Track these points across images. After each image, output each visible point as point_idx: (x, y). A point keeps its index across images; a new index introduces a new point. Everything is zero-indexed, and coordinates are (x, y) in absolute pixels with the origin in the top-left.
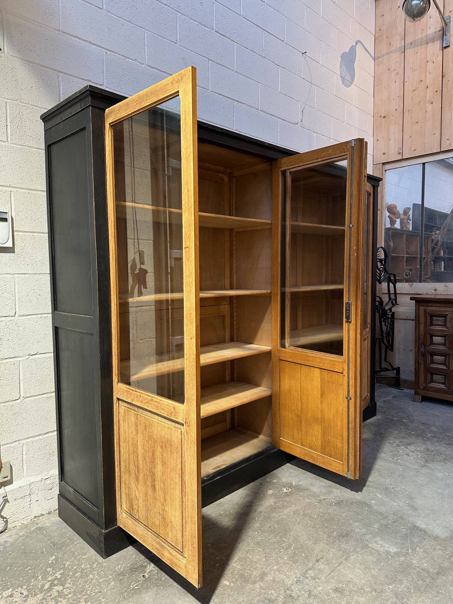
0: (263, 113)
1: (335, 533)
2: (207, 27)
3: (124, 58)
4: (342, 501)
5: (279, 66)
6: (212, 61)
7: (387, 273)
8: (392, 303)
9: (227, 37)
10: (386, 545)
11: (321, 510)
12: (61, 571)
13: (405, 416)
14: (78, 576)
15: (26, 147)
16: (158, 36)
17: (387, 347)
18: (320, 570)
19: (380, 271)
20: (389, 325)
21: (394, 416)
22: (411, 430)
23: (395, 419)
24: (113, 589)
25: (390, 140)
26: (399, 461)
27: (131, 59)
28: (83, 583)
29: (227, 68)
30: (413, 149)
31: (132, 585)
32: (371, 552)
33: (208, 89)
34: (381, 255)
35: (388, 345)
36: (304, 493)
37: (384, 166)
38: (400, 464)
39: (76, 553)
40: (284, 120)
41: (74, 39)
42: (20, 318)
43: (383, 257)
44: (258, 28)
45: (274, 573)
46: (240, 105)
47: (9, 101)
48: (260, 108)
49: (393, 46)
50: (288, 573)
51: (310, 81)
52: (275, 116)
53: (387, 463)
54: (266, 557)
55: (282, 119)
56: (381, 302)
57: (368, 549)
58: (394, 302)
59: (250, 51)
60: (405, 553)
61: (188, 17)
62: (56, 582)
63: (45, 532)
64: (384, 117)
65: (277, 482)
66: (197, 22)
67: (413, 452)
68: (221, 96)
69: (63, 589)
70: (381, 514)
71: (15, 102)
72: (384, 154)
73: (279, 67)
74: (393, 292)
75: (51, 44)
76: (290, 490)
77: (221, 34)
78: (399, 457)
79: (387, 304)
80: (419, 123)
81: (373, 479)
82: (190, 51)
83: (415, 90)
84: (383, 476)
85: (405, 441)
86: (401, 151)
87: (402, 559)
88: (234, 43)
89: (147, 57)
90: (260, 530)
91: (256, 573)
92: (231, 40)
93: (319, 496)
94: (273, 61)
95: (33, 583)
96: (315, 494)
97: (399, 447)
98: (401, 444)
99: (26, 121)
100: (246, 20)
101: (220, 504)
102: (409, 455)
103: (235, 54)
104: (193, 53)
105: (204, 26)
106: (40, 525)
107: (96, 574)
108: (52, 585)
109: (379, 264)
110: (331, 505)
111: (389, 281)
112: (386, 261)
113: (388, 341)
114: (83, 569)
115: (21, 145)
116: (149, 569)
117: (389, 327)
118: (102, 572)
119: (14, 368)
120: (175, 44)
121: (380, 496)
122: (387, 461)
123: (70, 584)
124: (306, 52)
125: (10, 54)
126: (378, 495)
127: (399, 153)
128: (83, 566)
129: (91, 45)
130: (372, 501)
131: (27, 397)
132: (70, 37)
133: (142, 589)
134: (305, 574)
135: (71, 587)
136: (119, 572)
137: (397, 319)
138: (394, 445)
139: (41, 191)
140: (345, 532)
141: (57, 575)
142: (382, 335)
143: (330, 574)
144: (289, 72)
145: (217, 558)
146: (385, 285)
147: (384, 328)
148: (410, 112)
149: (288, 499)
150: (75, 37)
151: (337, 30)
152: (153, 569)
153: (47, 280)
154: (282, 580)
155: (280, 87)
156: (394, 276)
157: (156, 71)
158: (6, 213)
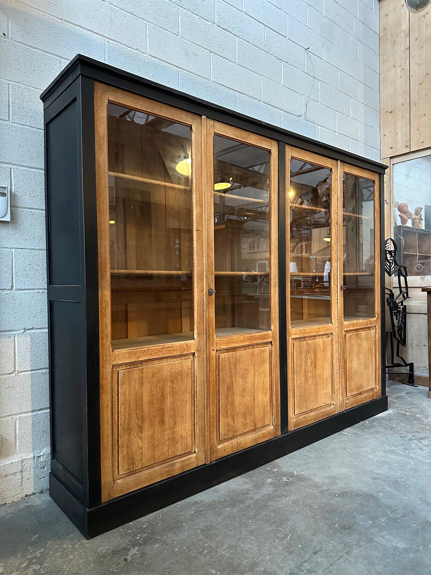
0: (266, 105)
1: (337, 525)
2: (208, 21)
3: (126, 47)
4: (346, 492)
5: (281, 60)
6: (214, 53)
7: (397, 265)
8: (403, 296)
9: (229, 31)
10: (394, 540)
11: (322, 501)
12: (41, 550)
13: (419, 412)
14: (58, 555)
15: (27, 127)
16: (160, 28)
17: (399, 342)
18: (317, 563)
19: (390, 263)
20: (401, 319)
21: (407, 411)
22: (425, 425)
23: (408, 414)
24: (91, 571)
25: (397, 134)
26: (411, 455)
27: (132, 48)
28: (62, 563)
29: (229, 60)
30: (421, 141)
31: (112, 568)
32: (377, 547)
33: (210, 79)
34: (391, 247)
35: (400, 340)
36: (305, 483)
37: (391, 160)
38: (412, 458)
39: (60, 532)
40: (288, 112)
42: (16, 292)
43: (392, 249)
44: (260, 24)
45: (266, 563)
46: (242, 96)
47: (11, 83)
48: (262, 100)
49: (397, 43)
50: (281, 564)
51: (314, 76)
52: (278, 108)
53: (398, 456)
54: (258, 546)
55: (285, 111)
56: (392, 295)
57: (373, 543)
58: (406, 296)
59: (252, 45)
60: (415, 549)
61: (190, 11)
62: (34, 561)
63: (33, 510)
64: (391, 112)
65: (277, 471)
66: (198, 16)
67: (427, 446)
68: (223, 87)
69: (40, 568)
70: (390, 507)
71: (17, 84)
72: (391, 148)
73: (282, 61)
74: (405, 286)
75: (54, 32)
76: (291, 479)
77: (223, 28)
78: (411, 451)
79: (397, 298)
80: (426, 115)
81: (382, 471)
82: (191, 43)
83: (421, 84)
84: (393, 468)
85: (419, 435)
86: (408, 144)
87: (412, 555)
88: (236, 37)
89: (148, 47)
90: (255, 518)
91: (246, 562)
92: (233, 34)
93: (321, 487)
94: (276, 56)
95: (11, 561)
96: (317, 484)
97: (411, 441)
98: (414, 438)
99: (28, 102)
100: (248, 16)
101: (215, 490)
102: (422, 449)
103: (237, 47)
104: (195, 45)
105: (205, 20)
106: (30, 504)
107: (77, 554)
108: (30, 563)
109: (388, 256)
110: (334, 496)
111: (399, 274)
112: (395, 253)
113: (400, 336)
114: (65, 549)
115: (22, 125)
116: (132, 552)
117: (400, 320)
118: (83, 553)
119: (9, 341)
120: (177, 36)
121: (389, 489)
122: (398, 455)
123: (48, 563)
124: (309, 48)
125: (13, 40)
126: (387, 488)
127: (407, 147)
128: (64, 546)
129: (93, 34)
130: (380, 494)
131: (22, 372)
132: (73, 26)
133: (121, 573)
134: (300, 567)
135: (49, 567)
136: (100, 554)
137: (409, 313)
138: (406, 439)
139: (41, 169)
140: (348, 524)
141: (37, 553)
142: (394, 329)
143: (328, 568)
144: (292, 67)
145: (206, 545)
146: (395, 279)
147: (396, 322)
148: (417, 105)
149: (287, 488)
150: (78, 26)
151: (341, 29)
152: (137, 552)
153: (44, 254)
154: (274, 571)
155: (282, 80)
156: (405, 268)
157: (157, 60)
158: (6, 188)
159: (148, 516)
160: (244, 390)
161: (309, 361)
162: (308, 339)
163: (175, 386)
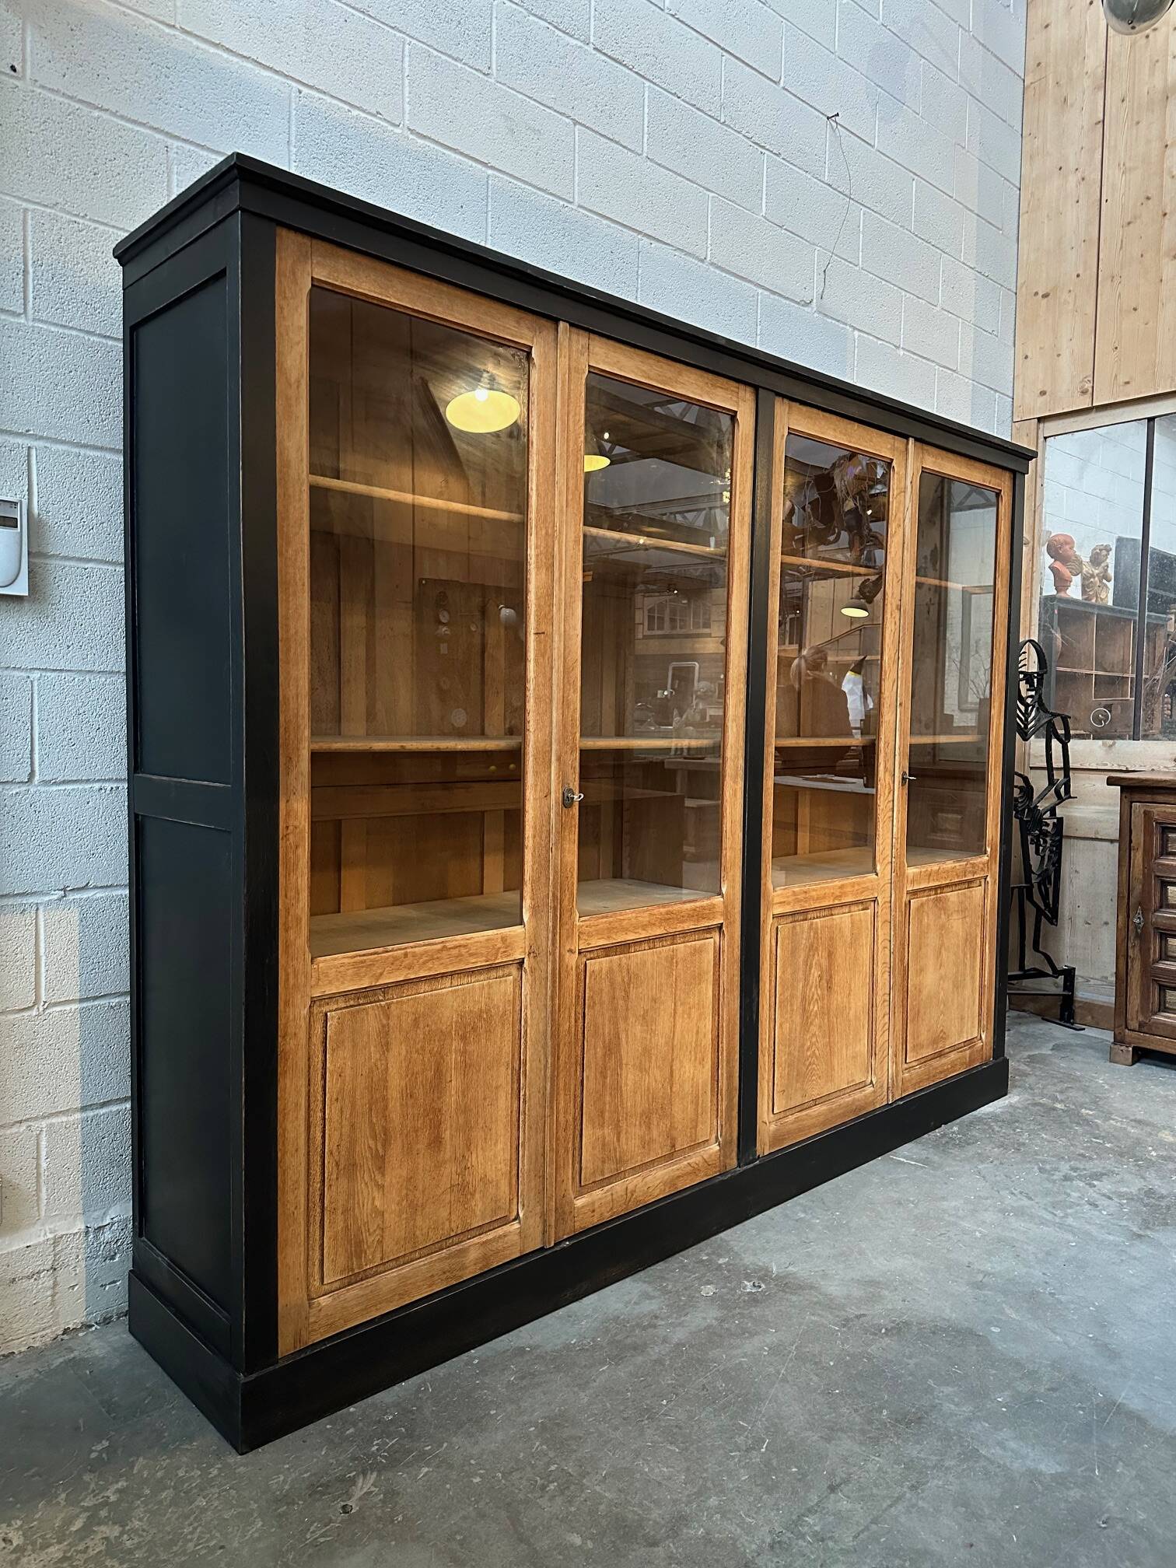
0: (718, 272)
1: (885, 1412)
2: (572, 36)
3: (347, 107)
4: (906, 1323)
5: (763, 147)
6: (584, 125)
7: (1046, 711)
8: (1057, 792)
9: (625, 65)
10: (1030, 1454)
11: (846, 1347)
12: (120, 1484)
13: (1087, 1100)
14: (166, 1498)
15: (74, 333)
16: (440, 55)
17: (1040, 913)
18: (838, 1514)
19: (1027, 706)
20: (1047, 853)
21: (1055, 1100)
22: (1103, 1137)
23: (1059, 1106)
24: (259, 1539)
25: (1059, 355)
26: (1070, 1221)
27: (364, 111)
28: (177, 1519)
29: (624, 147)
30: (1122, 379)
31: (312, 1533)
32: (987, 1473)
33: (571, 200)
34: (1030, 663)
35: (1043, 908)
36: (801, 1298)
37: (1041, 425)
38: (1071, 1230)
39: (166, 1434)
40: (774, 293)
41: (212, 50)
42: (43, 789)
43: (1033, 668)
44: (711, 44)
45: (710, 1518)
46: (656, 248)
47: (31, 206)
48: (708, 259)
49: (1072, 106)
50: (748, 1520)
51: (847, 192)
52: (750, 281)
53: (1036, 1224)
54: (688, 1469)
55: (769, 291)
56: (1028, 790)
57: (976, 1462)
58: (1064, 793)
59: (687, 105)
60: (1084, 1477)
61: (522, 6)
62: (103, 1513)
63: (88, 1372)
64: (1045, 296)
65: (728, 1264)
66: (546, 20)
67: (1110, 1198)
68: (605, 222)
69: (122, 1534)
70: (1018, 1364)
71: (49, 211)
72: (1043, 393)
73: (764, 151)
74: (1061, 765)
75: (150, 62)
76: (763, 1286)
77: (610, 57)
78: (1069, 1211)
79: (1042, 797)
80: (1139, 310)
81: (996, 1266)
82: (525, 98)
83: (1129, 223)
84: (1024, 1259)
85: (1087, 1167)
86: (1088, 386)
87: (1075, 1494)
88: (645, 81)
89: (407, 107)
90: (677, 1395)
91: (659, 1514)
92: (636, 73)
93: (842, 1307)
94: (750, 136)
95: (40, 1513)
96: (831, 1300)
97: (1069, 1183)
98: (1075, 1174)
99: (78, 263)
100: (679, 23)
101: (569, 1316)
102: (1097, 1206)
103: (646, 110)
104: (532, 102)
105: (564, 32)
106: (76, 1353)
107: (216, 1495)
108: (93, 1520)
109: (1023, 686)
110: (876, 1334)
111: (1050, 733)
112: (1042, 679)
113: (1045, 897)
114: (182, 1481)
115: (62, 326)
116: (362, 1488)
117: (1046, 858)
118: (233, 1492)
119: (23, 923)
120: (486, 78)
121: (1014, 1316)
122: (1036, 1220)
123: (140, 1520)
124: (838, 115)
125: (38, 84)
126: (1008, 1311)
127: (1084, 392)
128: (181, 1473)
129: (258, 70)
130: (993, 1329)
131: (56, 1004)
132: (203, 46)
133: (337, 1545)
134: (796, 1526)
135: (144, 1530)
136: (278, 1493)
137: (1070, 837)
138: (1055, 1177)
139: (112, 450)
140: (913, 1410)
141: (108, 1493)
142: (1028, 879)
143: (867, 1528)
144: (791, 166)
145: (553, 1468)
146: (1037, 745)
147: (1034, 860)
148: (1116, 281)
149: (756, 1312)
150: (217, 45)
151: (923, 60)
152: (373, 1489)
153: (118, 686)
154: (731, 1538)
155: (764, 205)
156: (1065, 719)
157: (432, 145)
158: (16, 504)
159: (396, 1388)
160: (647, 1051)
161: (815, 973)
162: (815, 914)
163: (470, 1048)
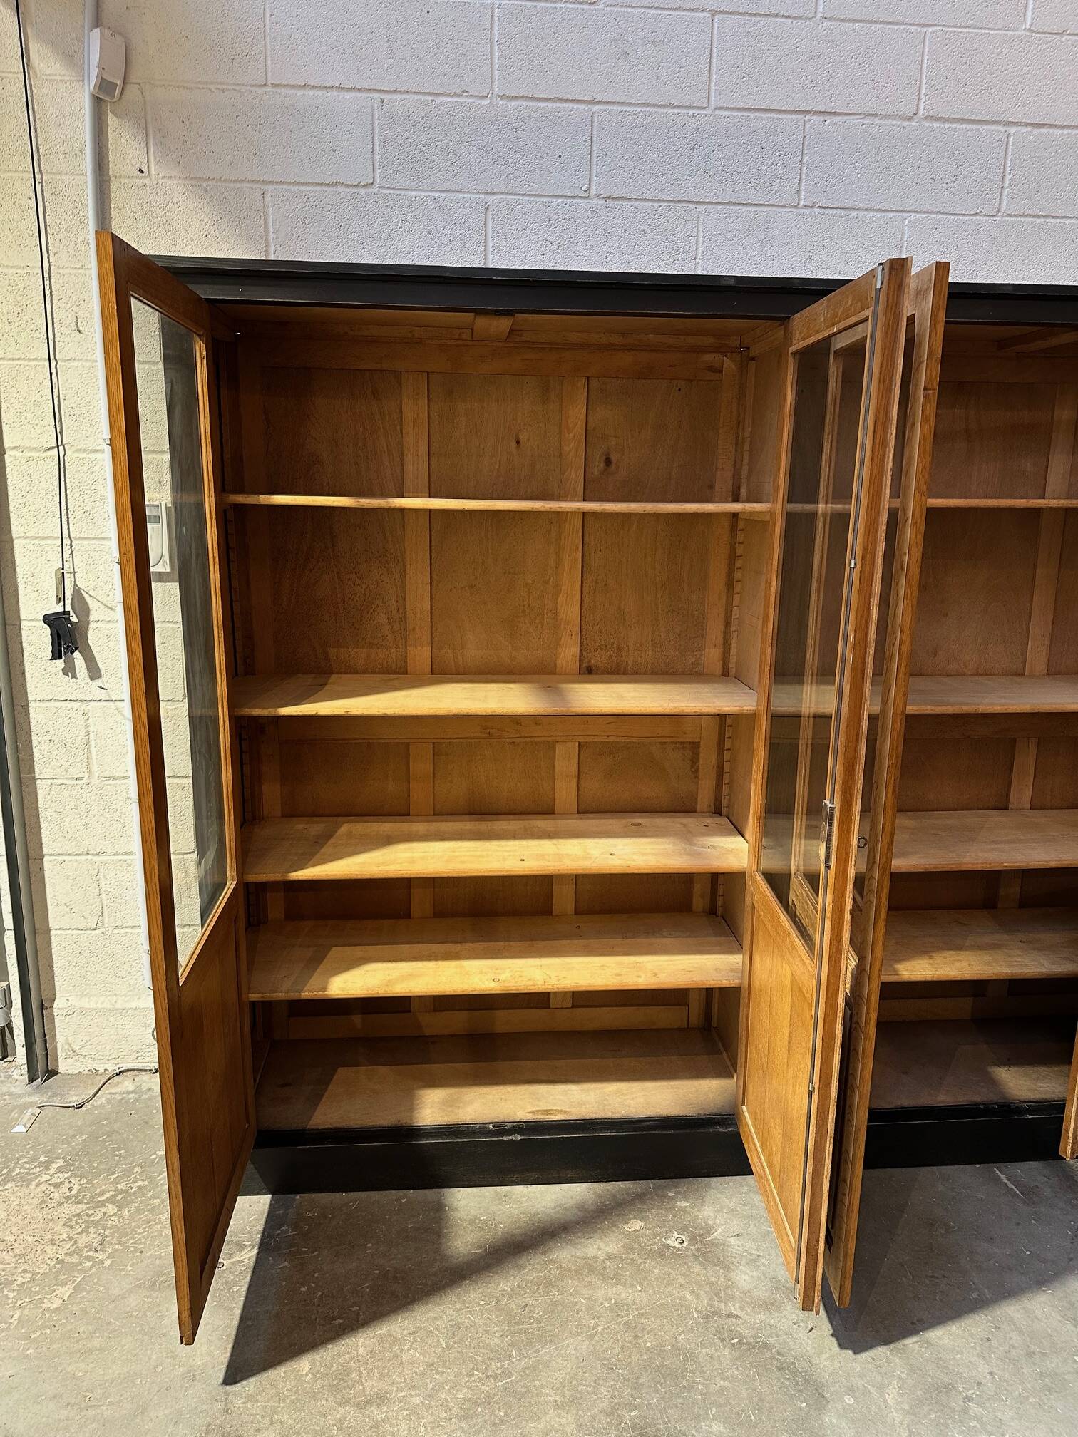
3: (430, 98)
11: (682, 1337)
27: (449, 95)
29: (787, 17)
33: (705, 105)
36: (704, 1271)
40: (1043, 126)
41: (300, 92)
45: (400, 1410)
48: (921, 112)
54: (432, 1364)
65: (683, 1209)
75: (246, 125)
76: (686, 1244)
90: (498, 1301)
91: (373, 1385)
93: (728, 1299)
101: (505, 1195)
108: (112, 1199)
110: (723, 1340)
116: (243, 1256)
120: (592, 7)
121: (890, 1398)
125: (160, 176)
126: (892, 1391)
129: (341, 95)
132: (290, 92)
135: (123, 1219)
149: (649, 1264)
150: (303, 87)
157: (525, 104)
158: (158, 506)
159: (337, 1195)
